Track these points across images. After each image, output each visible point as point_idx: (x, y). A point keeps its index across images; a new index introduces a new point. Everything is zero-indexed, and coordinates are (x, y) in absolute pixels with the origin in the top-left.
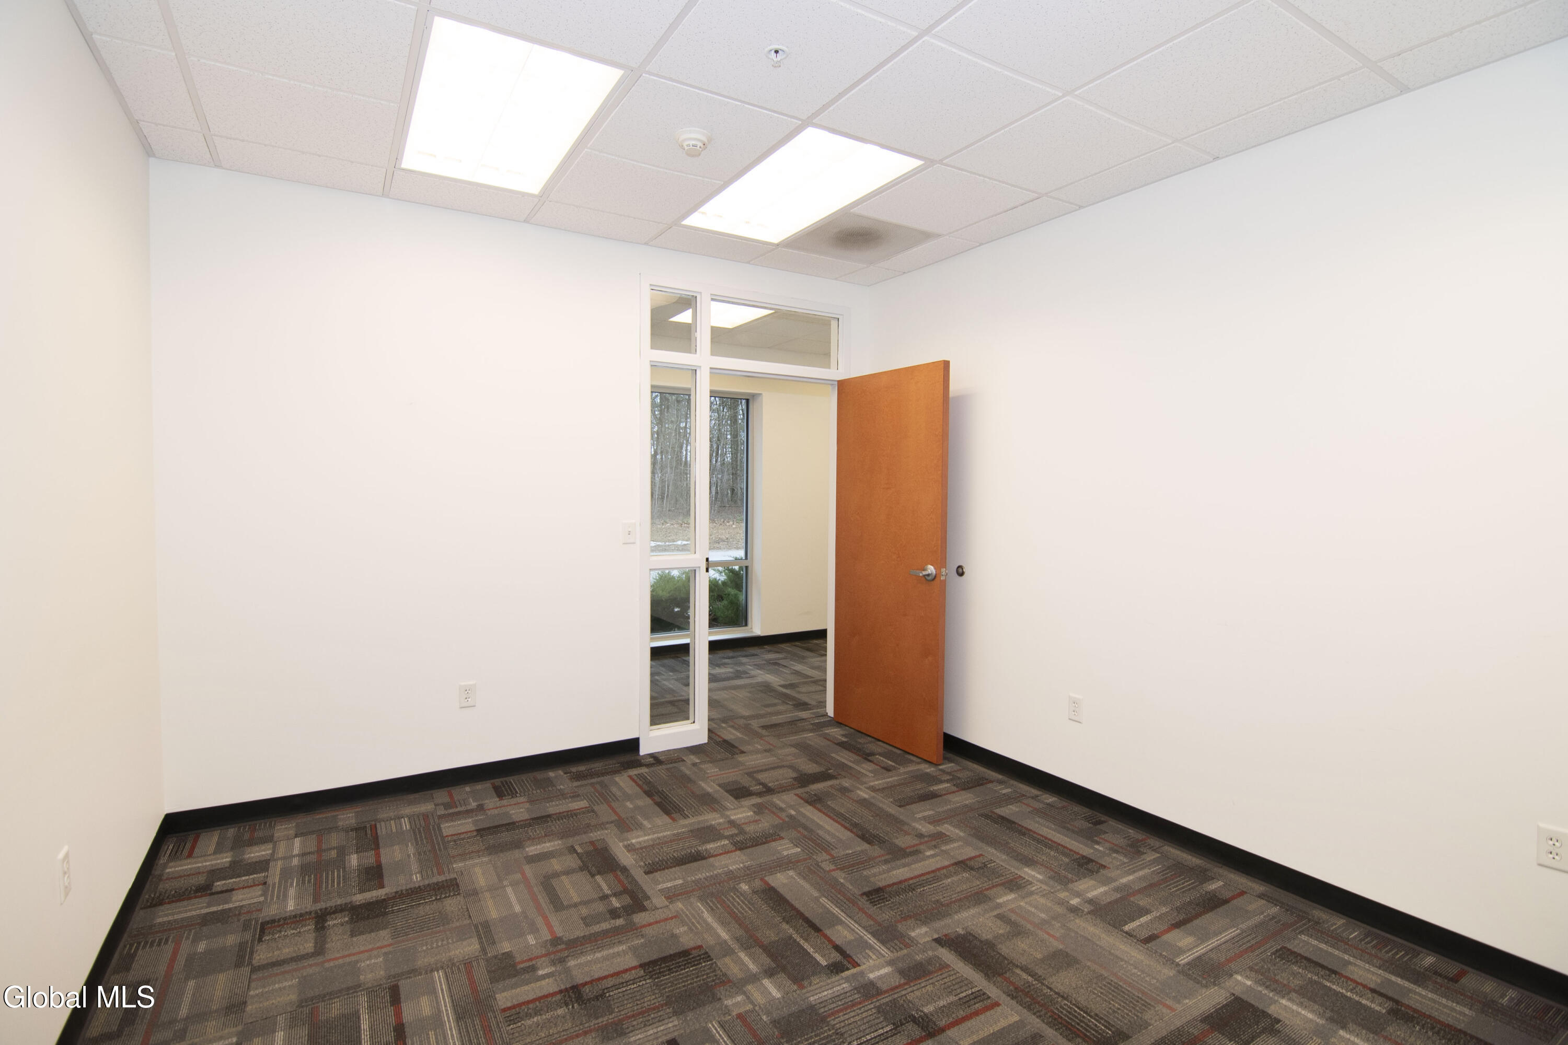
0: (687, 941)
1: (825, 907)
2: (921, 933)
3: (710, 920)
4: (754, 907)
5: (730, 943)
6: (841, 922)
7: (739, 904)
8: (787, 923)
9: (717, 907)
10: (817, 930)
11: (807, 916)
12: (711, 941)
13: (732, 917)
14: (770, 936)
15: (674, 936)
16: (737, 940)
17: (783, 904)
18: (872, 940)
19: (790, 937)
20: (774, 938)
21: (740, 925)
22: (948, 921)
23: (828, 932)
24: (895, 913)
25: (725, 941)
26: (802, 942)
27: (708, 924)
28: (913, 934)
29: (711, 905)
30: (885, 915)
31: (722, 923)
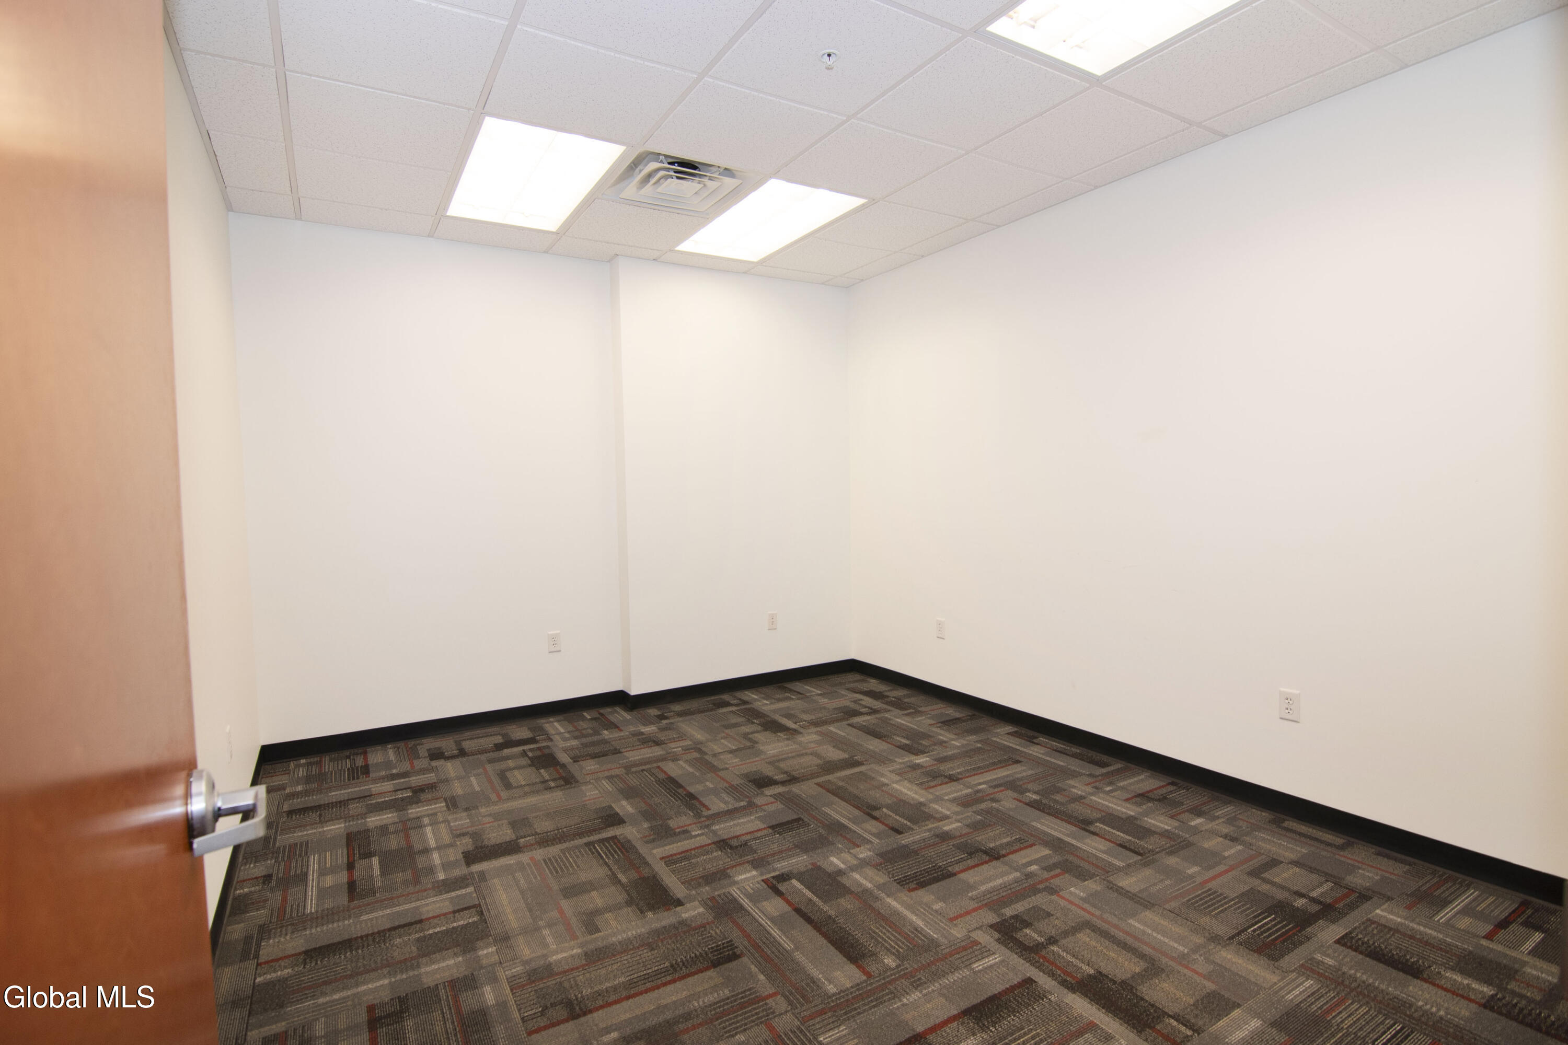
0: (925, 895)
1: (787, 937)
2: (693, 911)
3: (914, 918)
4: (870, 934)
5: (883, 895)
6: (772, 919)
7: (889, 938)
8: (830, 917)
9: (913, 933)
10: (798, 911)
11: (808, 926)
12: (904, 896)
13: (890, 921)
14: (846, 903)
15: (943, 899)
16: (877, 898)
17: (836, 938)
18: (745, 902)
19: (825, 902)
20: (842, 901)
21: (879, 913)
22: (656, 925)
23: (787, 908)
24: (709, 933)
25: (888, 896)
26: (815, 898)
27: (913, 912)
28: (701, 910)
29: (919, 935)
30: (723, 931)
31: (898, 914)
